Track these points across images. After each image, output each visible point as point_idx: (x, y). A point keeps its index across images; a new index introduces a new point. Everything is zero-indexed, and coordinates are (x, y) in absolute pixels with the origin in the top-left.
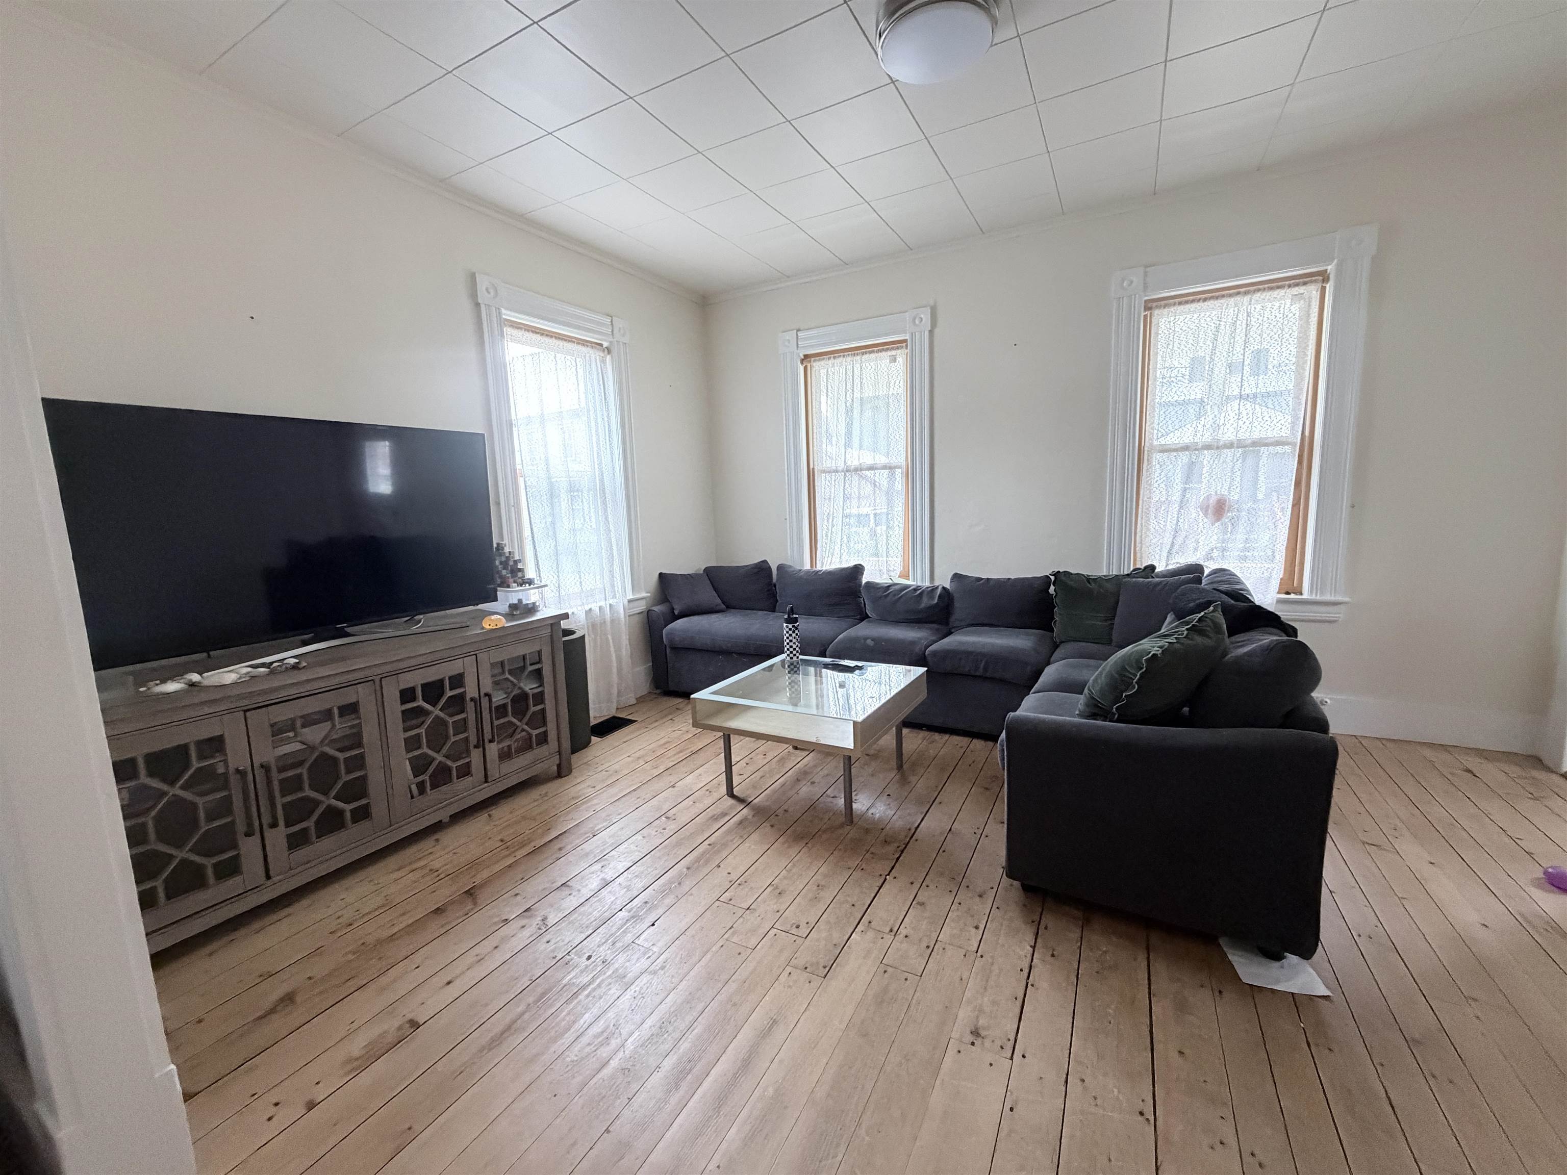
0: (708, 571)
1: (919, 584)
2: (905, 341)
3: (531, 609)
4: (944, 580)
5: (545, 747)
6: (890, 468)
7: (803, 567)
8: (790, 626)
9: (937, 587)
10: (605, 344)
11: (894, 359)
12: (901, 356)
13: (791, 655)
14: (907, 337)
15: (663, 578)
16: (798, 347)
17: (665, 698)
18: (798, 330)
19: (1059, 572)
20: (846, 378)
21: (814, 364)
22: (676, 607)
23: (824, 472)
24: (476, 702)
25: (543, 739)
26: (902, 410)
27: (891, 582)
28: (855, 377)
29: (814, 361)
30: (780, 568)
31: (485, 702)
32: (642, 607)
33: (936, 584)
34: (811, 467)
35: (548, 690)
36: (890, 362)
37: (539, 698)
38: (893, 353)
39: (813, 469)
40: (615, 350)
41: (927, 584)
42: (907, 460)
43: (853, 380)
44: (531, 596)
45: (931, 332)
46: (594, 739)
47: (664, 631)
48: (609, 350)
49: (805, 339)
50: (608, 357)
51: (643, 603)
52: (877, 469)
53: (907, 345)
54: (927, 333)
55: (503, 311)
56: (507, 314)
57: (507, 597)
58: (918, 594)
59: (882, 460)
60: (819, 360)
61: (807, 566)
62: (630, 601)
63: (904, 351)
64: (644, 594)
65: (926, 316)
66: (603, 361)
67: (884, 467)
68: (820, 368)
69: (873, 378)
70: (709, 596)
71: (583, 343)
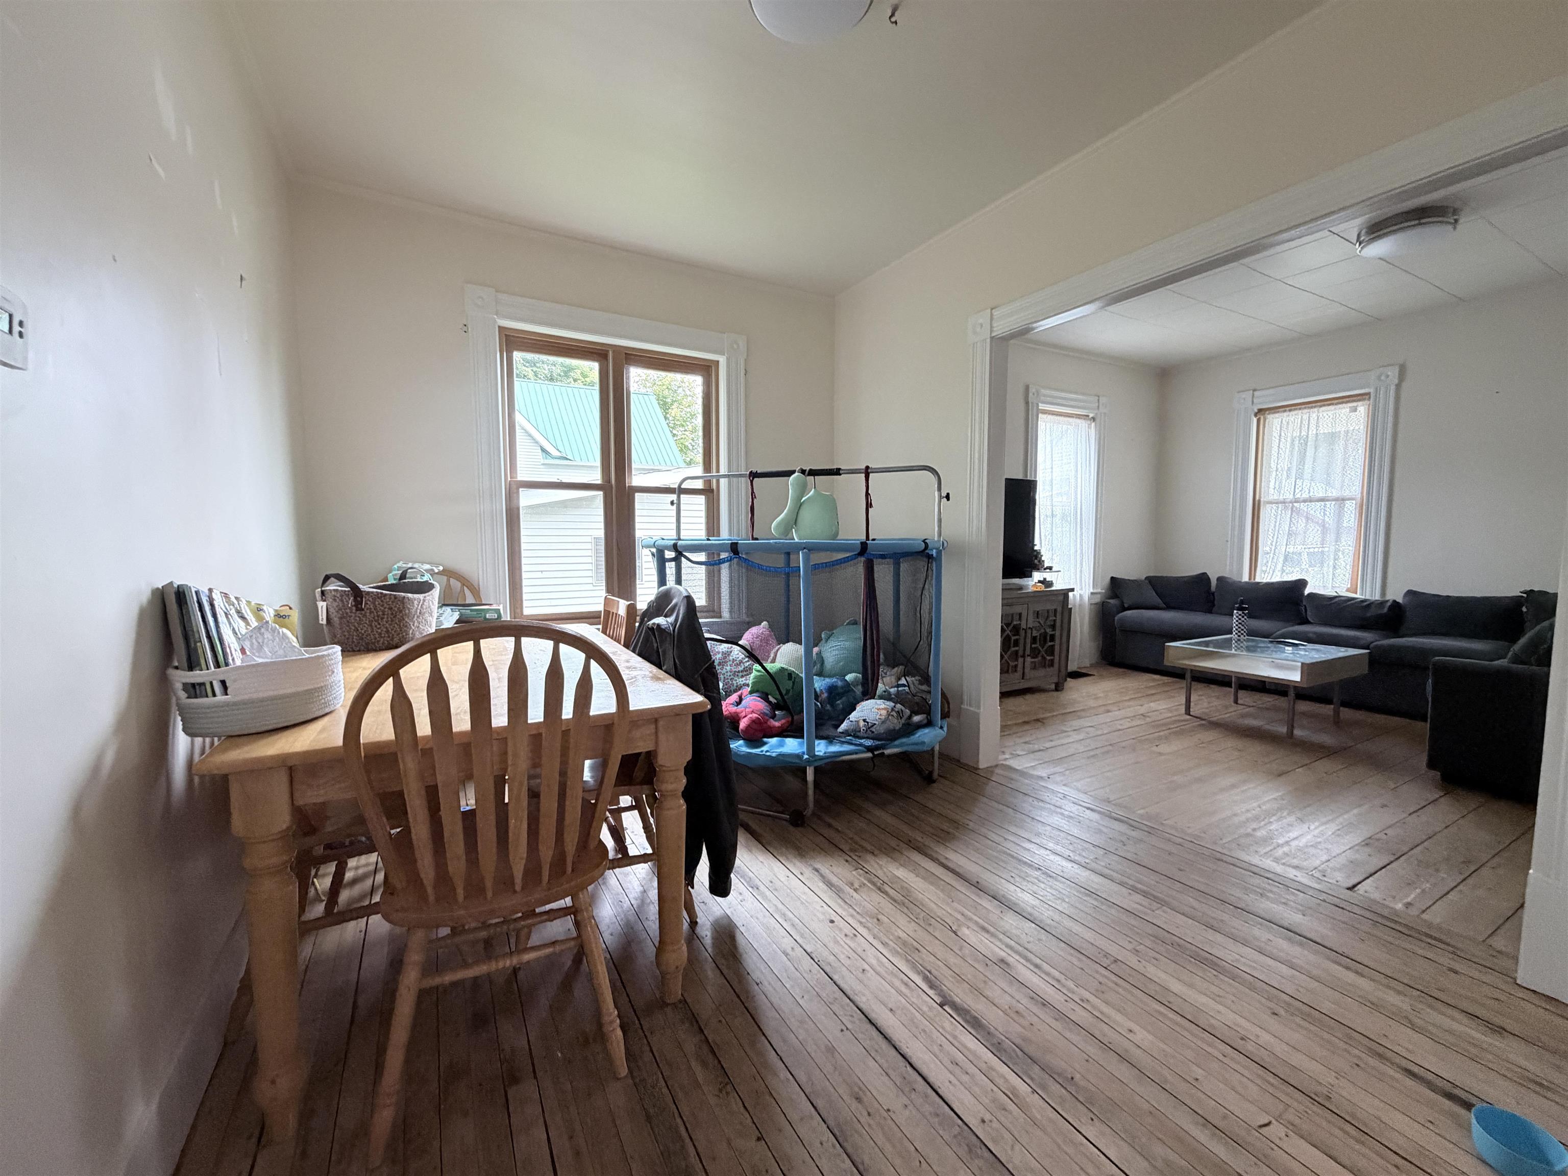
0: (1147, 578)
1: (1367, 597)
2: (1369, 394)
3: (1050, 584)
4: (1396, 594)
5: (1052, 668)
6: (1341, 500)
7: (1241, 578)
8: (1240, 612)
9: (1387, 601)
10: (1091, 415)
11: (1355, 410)
12: (1362, 409)
13: (1239, 634)
14: (1372, 390)
15: (1113, 579)
16: (1253, 402)
17: (1109, 667)
18: (1254, 390)
19: (1532, 591)
20: (1301, 426)
21: (1268, 416)
22: (1125, 601)
23: (1271, 503)
24: (1025, 630)
25: (1052, 664)
26: (1360, 451)
27: (1336, 594)
28: (1311, 425)
29: (1269, 414)
30: (1220, 579)
31: (1029, 631)
32: (1097, 599)
33: (1387, 598)
34: (1257, 498)
35: (1057, 633)
36: (1351, 412)
37: (1052, 638)
38: (1355, 404)
39: (1259, 501)
40: (1098, 420)
41: (1377, 597)
42: (1362, 493)
43: (1308, 428)
44: (1048, 576)
45: (1398, 387)
46: (1068, 679)
47: (1116, 618)
48: (1094, 419)
49: (1258, 397)
50: (1093, 424)
51: (1099, 596)
52: (1328, 500)
53: (1370, 398)
54: (1393, 387)
55: (1040, 404)
56: (1042, 406)
57: (1037, 576)
58: (1365, 605)
59: (1334, 493)
60: (1274, 413)
61: (1245, 579)
62: (1092, 593)
63: (1367, 402)
64: (1099, 590)
65: (1393, 374)
66: (1089, 427)
67: (1336, 499)
68: (1275, 421)
69: (1330, 425)
70: (1151, 596)
71: (1079, 416)
